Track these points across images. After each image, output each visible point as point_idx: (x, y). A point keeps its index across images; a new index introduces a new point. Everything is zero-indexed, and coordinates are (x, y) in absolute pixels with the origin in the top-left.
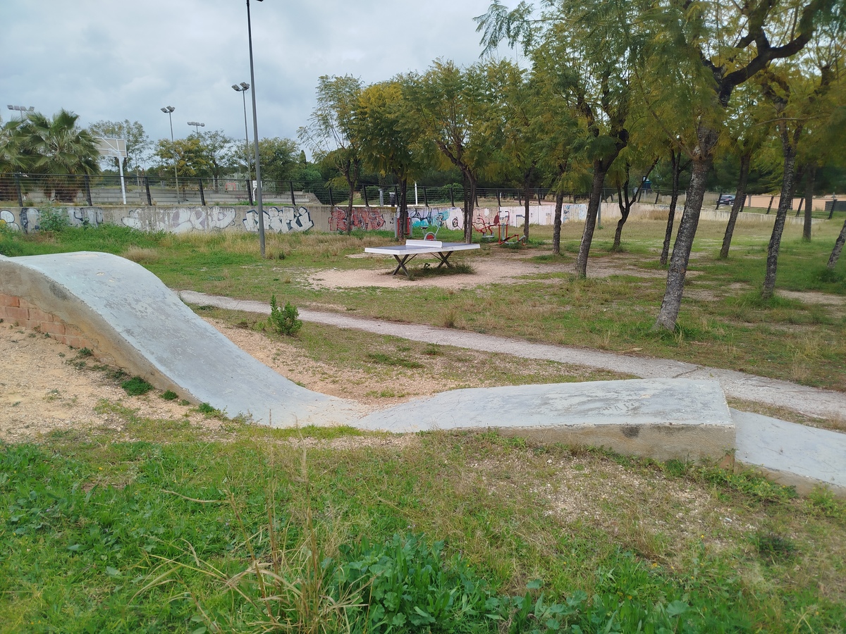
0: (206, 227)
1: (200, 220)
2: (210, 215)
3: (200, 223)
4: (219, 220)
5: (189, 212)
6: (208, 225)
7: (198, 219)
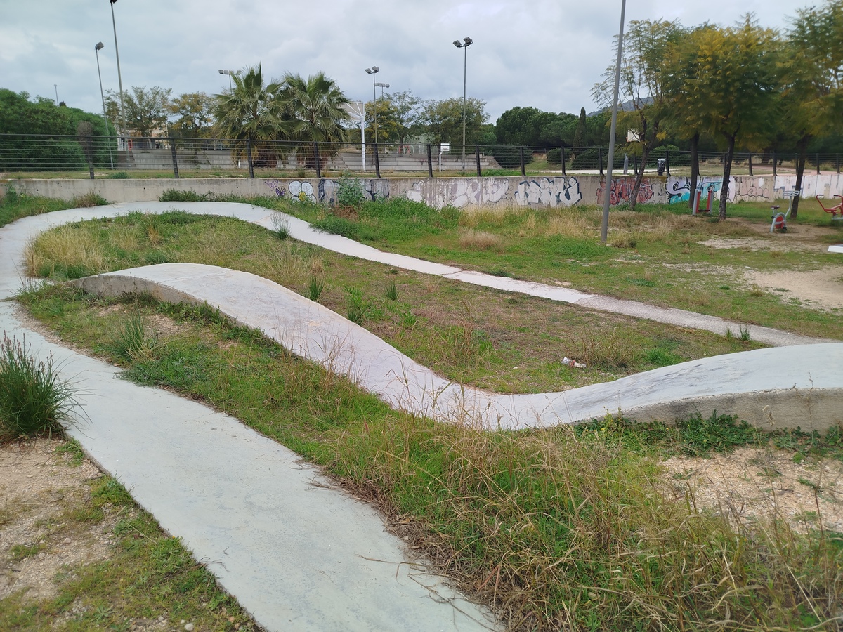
0: (480, 201)
1: (476, 193)
2: (485, 187)
3: (475, 197)
4: (493, 193)
5: (466, 184)
6: (482, 198)
7: (474, 191)
